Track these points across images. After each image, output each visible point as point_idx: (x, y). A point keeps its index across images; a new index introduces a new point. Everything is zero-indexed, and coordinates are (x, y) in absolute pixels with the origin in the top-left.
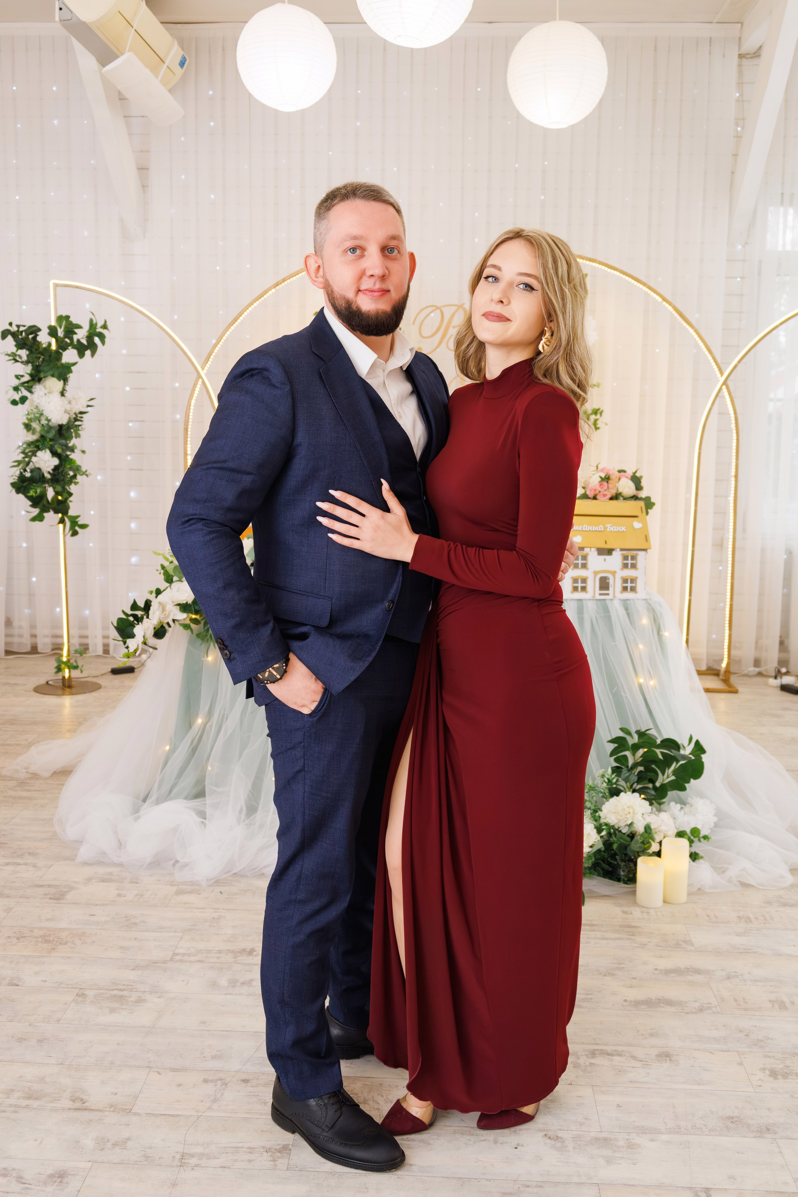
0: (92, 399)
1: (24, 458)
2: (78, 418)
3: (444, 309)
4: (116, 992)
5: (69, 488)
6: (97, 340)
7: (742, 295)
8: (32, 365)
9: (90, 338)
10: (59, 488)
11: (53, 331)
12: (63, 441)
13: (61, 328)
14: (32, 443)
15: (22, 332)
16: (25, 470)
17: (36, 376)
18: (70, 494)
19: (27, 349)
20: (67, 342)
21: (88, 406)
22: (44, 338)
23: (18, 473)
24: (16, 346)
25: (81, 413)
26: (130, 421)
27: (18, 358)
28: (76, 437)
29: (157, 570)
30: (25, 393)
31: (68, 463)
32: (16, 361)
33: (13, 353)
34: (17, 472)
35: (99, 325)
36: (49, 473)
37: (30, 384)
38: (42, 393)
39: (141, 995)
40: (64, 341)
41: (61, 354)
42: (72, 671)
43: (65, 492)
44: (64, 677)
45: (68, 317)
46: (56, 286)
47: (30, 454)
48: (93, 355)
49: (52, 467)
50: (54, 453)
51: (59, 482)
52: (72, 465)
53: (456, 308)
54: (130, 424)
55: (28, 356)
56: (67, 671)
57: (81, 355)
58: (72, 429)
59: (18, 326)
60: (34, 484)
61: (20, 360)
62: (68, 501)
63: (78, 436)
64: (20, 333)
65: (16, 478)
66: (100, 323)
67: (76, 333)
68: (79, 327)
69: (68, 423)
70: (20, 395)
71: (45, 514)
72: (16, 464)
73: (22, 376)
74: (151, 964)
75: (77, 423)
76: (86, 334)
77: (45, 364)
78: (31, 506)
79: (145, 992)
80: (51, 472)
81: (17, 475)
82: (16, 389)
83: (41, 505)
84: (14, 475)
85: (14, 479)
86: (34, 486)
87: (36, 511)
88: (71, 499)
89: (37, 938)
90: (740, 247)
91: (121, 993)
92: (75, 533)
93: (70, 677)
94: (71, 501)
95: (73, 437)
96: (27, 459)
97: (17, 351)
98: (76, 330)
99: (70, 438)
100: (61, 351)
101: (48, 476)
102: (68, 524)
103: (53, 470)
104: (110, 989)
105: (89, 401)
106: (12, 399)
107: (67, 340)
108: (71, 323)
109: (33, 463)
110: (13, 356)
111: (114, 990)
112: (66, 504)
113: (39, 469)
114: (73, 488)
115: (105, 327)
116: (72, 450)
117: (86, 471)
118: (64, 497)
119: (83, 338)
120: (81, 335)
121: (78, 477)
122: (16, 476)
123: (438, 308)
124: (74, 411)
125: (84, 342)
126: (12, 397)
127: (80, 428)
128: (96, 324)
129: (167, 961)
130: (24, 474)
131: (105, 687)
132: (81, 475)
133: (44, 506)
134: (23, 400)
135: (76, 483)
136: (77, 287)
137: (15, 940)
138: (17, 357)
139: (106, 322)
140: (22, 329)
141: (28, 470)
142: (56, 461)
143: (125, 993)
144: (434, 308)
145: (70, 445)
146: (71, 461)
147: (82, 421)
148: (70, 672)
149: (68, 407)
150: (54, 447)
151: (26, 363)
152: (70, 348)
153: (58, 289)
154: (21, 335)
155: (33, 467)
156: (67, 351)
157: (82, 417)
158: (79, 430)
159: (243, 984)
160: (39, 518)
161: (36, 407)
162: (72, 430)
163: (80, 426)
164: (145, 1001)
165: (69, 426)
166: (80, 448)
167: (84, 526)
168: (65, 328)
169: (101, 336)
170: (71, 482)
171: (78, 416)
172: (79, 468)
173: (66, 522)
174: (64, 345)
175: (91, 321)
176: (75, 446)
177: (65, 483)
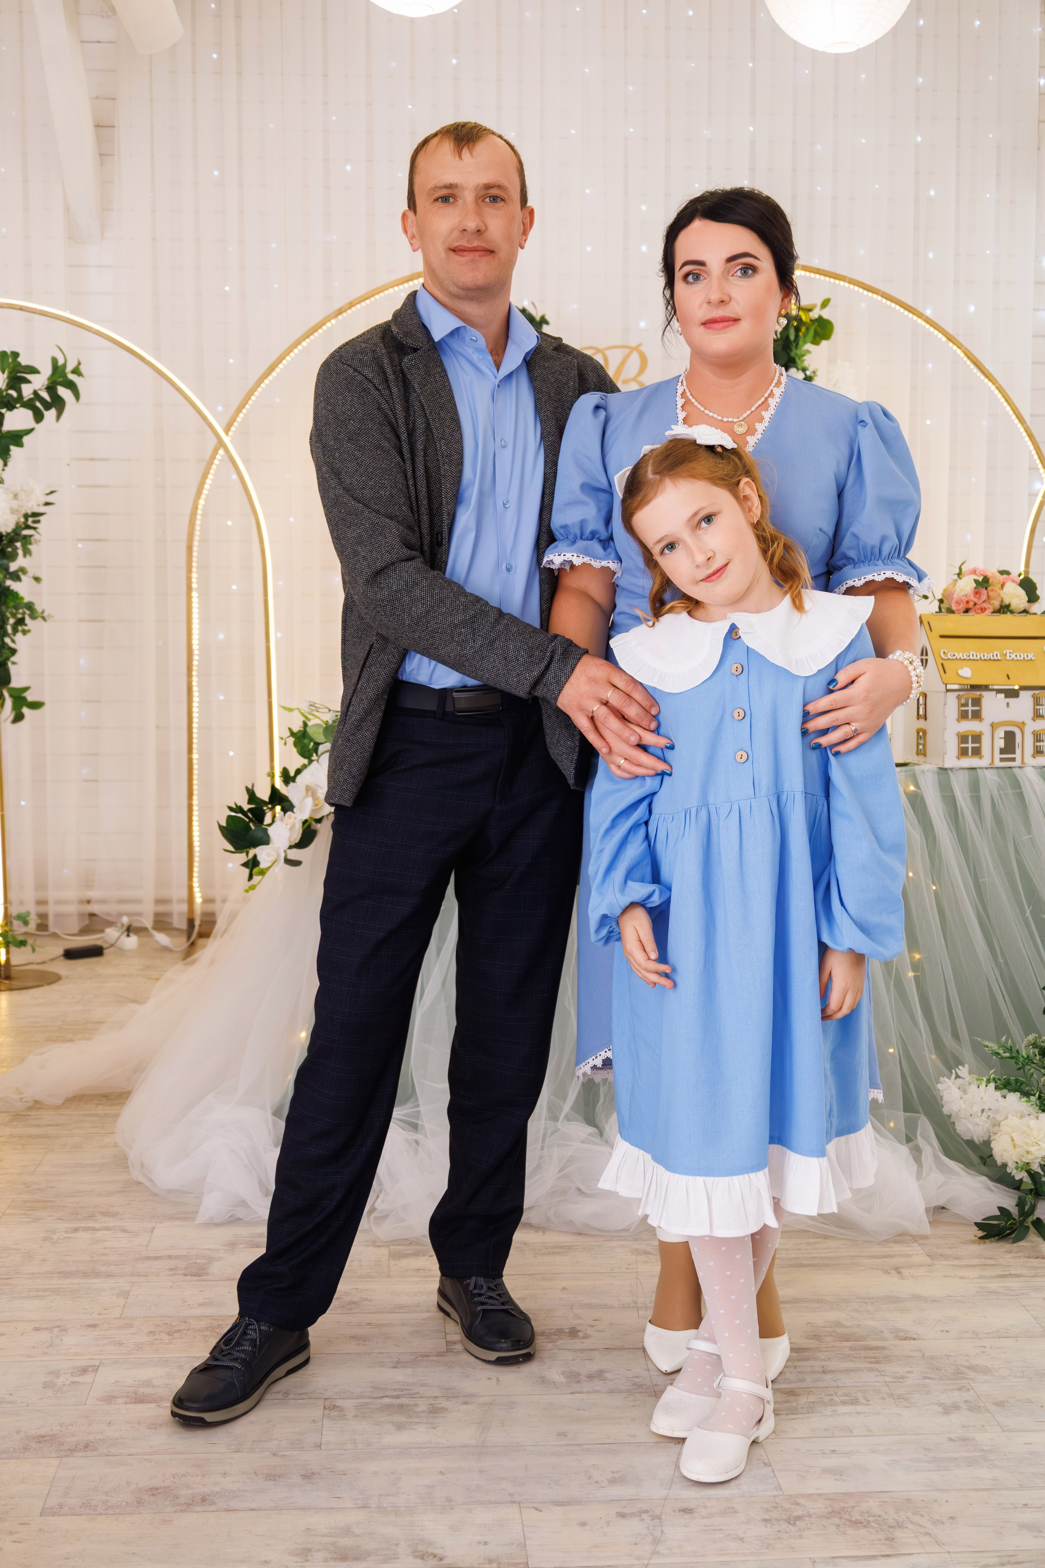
0: (52, 492)
2: (29, 523)
3: (608, 353)
4: (387, 1401)
5: (13, 641)
6: (63, 392)
9: (51, 389)
12: (5, 561)
13: (3, 373)
18: (13, 652)
20: (12, 396)
21: (47, 504)
25: (35, 515)
26: (79, 540)
28: (25, 556)
29: (284, 740)
31: (11, 598)
35: (69, 368)
39: (432, 1402)
40: (8, 394)
41: (3, 416)
42: (14, 950)
43: (6, 647)
45: (16, 355)
48: (58, 417)
52: (18, 601)
53: (627, 351)
54: (80, 545)
56: (3, 951)
57: (38, 417)
58: (17, 541)
62: (9, 664)
63: (27, 552)
66: (71, 365)
67: (28, 381)
69: (14, 531)
74: (420, 1358)
75: (26, 532)
76: (46, 383)
79: (436, 1397)
88: (12, 659)
89: (202, 1331)
91: (399, 1401)
92: (18, 717)
93: (10, 961)
94: (13, 663)
95: (17, 554)
98: (29, 376)
99: (13, 557)
100: (4, 411)
102: (8, 704)
104: (374, 1396)
105: (47, 494)
107: (14, 393)
108: (19, 364)
111: (383, 1397)
112: (6, 666)
114: (20, 642)
115: (77, 371)
116: (16, 577)
117: (43, 612)
118: (5, 655)
119: (40, 390)
120: (37, 383)
121: (28, 620)
124: (23, 512)
125: (45, 395)
127: (32, 539)
128: (65, 365)
129: (444, 1352)
131: (67, 978)
132: (33, 617)
135: (24, 633)
136: (21, 309)
137: (166, 1338)
139: (79, 363)
143: (404, 1401)
145: (13, 567)
146: (14, 596)
147: (35, 528)
148: (10, 953)
149: (15, 504)
152: (18, 405)
156: (15, 410)
157: (38, 522)
158: (31, 544)
159: (590, 1377)
162: (18, 544)
163: (31, 536)
164: (444, 1410)
165: (16, 536)
166: (31, 573)
167: (36, 705)
168: (10, 373)
169: (71, 386)
170: (15, 631)
171: (30, 520)
172: (30, 606)
173: (4, 700)
174: (9, 401)
175: (54, 361)
176: (23, 570)
177: (5, 634)
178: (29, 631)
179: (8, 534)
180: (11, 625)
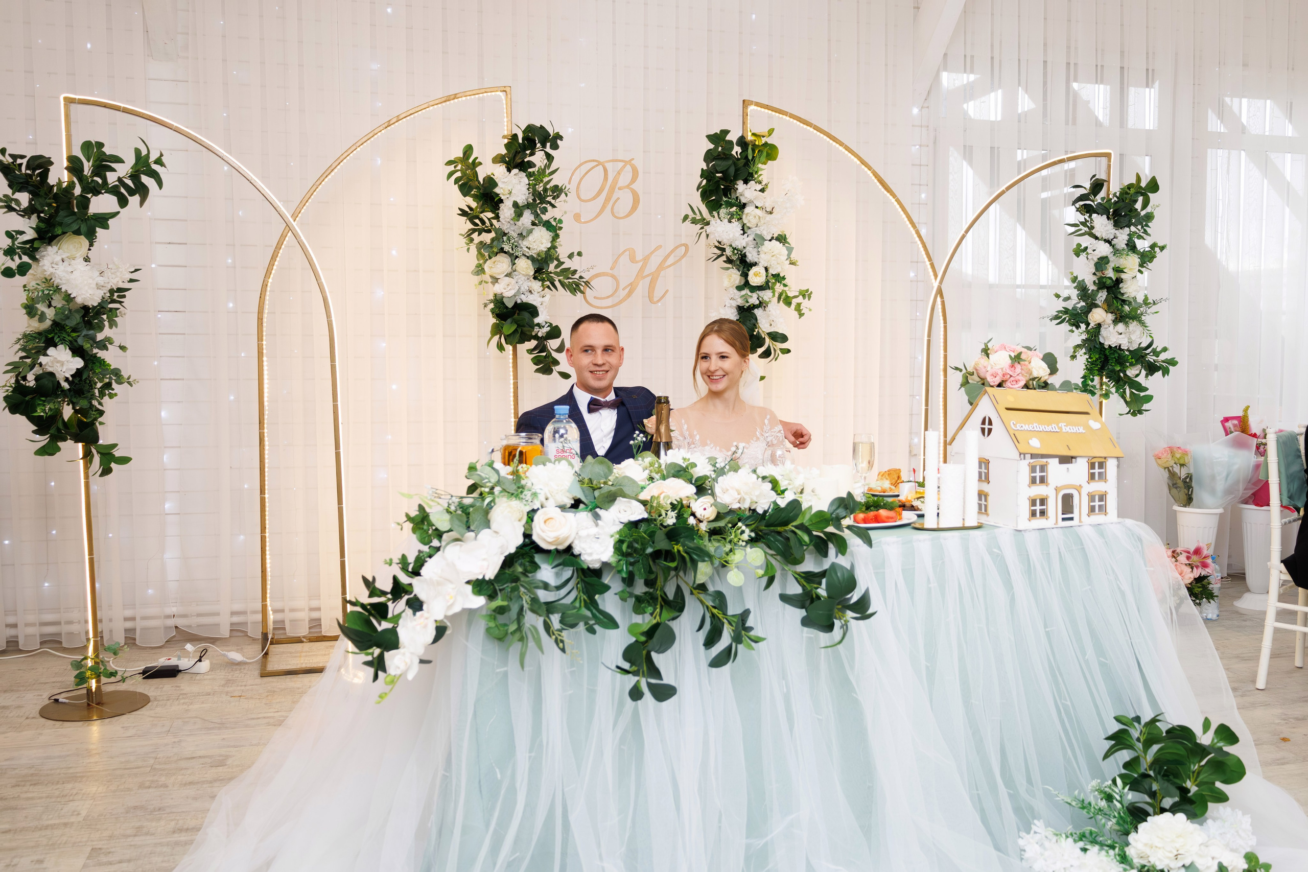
0: (136, 270)
1: (21, 358)
2: (115, 297)
3: (607, 165)
5: (100, 404)
6: (147, 180)
7: (920, 165)
8: (39, 217)
9: (135, 176)
10: (83, 403)
11: (75, 166)
12: (91, 332)
13: (89, 161)
14: (40, 334)
15: (21, 165)
16: (25, 378)
17: (47, 232)
18: (101, 413)
19: (30, 192)
20: (97, 182)
21: (131, 281)
22: (59, 175)
23: (13, 381)
24: (10, 186)
25: (120, 290)
27: (13, 205)
28: (111, 327)
29: (398, 524)
30: (25, 259)
31: (97, 364)
32: (10, 209)
33: (5, 196)
34: (10, 379)
36: (67, 380)
37: (36, 245)
38: (58, 258)
40: (93, 181)
41: (89, 200)
42: (104, 680)
44: (89, 690)
45: (100, 145)
46: (69, 101)
47: (33, 352)
48: (142, 203)
49: (73, 372)
50: (77, 351)
51: (83, 394)
52: (105, 368)
53: (622, 164)
55: (30, 201)
56: (94, 681)
57: (123, 202)
58: (104, 314)
59: (14, 157)
60: (43, 399)
61: (18, 209)
62: (97, 424)
63: (113, 324)
64: (17, 168)
65: (11, 389)
66: (153, 158)
67: (114, 170)
68: (119, 160)
69: (99, 304)
70: (18, 261)
71: (60, 444)
72: (10, 368)
73: (22, 233)
75: (112, 306)
76: (130, 172)
77: (62, 213)
78: (34, 432)
80: (71, 379)
81: (13, 385)
82: (10, 252)
83: (53, 431)
84: (8, 385)
85: (7, 390)
86: (44, 401)
87: (43, 440)
88: (99, 420)
90: (915, 111)
92: (106, 471)
93: (98, 688)
94: (101, 423)
95: (105, 326)
96: (28, 361)
97: (13, 194)
98: (113, 165)
99: (101, 328)
100: (89, 196)
101: (66, 386)
102: (97, 459)
103: (72, 376)
105: (132, 272)
106: (3, 268)
107: (98, 180)
108: (104, 153)
109: (41, 365)
110: (5, 202)
112: (94, 427)
113: (52, 374)
115: (159, 162)
116: (103, 346)
117: (129, 378)
119: (124, 177)
120: (122, 171)
121: (114, 385)
122: (12, 387)
123: (600, 163)
124: (109, 287)
125: (129, 182)
126: (3, 264)
127: (118, 311)
128: (147, 156)
130: (24, 383)
131: (156, 699)
132: (119, 382)
133: (59, 430)
134: (23, 270)
135: (111, 396)
136: (106, 106)
138: (13, 202)
139: (162, 155)
140: (19, 161)
141: (31, 377)
142: (79, 363)
144: (595, 163)
145: (100, 337)
146: (102, 362)
147: (120, 303)
148: (98, 682)
149: (101, 280)
150: (76, 341)
151: (27, 213)
152: (103, 191)
153: (73, 107)
154: (20, 170)
155: (41, 372)
156: (100, 195)
157: (124, 296)
158: (117, 316)
160: (48, 450)
161: (44, 280)
162: (105, 317)
165: (100, 309)
166: (117, 343)
167: (125, 460)
168: (95, 161)
169: (155, 175)
170: (102, 394)
171: (116, 294)
172: (117, 373)
173: (93, 455)
174: (94, 187)
175: (138, 152)
176: (109, 340)
177: (93, 396)
178: (116, 395)
179: (94, 307)
180: (98, 389)
